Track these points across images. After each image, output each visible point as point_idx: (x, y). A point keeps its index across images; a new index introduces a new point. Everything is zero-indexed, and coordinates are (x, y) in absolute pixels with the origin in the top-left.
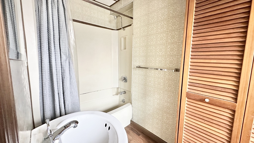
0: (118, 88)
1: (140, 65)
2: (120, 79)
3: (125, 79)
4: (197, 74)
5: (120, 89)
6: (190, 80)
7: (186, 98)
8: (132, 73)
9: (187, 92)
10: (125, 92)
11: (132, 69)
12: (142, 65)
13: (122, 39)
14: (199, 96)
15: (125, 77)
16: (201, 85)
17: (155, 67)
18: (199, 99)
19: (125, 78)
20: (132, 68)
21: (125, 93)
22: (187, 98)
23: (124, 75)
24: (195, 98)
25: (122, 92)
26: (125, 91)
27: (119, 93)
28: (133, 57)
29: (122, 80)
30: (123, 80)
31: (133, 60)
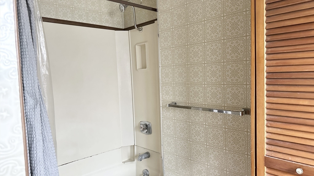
0: (134, 146)
1: (175, 101)
2: (136, 129)
3: (147, 128)
4: (280, 123)
5: (137, 148)
6: (268, 134)
7: (265, 168)
8: (161, 116)
9: (265, 156)
10: (148, 155)
11: (161, 108)
12: (180, 101)
13: (138, 48)
14: (285, 164)
15: (147, 123)
16: (288, 143)
17: (205, 105)
18: (286, 170)
19: (147, 126)
20: (161, 106)
21: (149, 157)
22: (267, 167)
23: (144, 120)
24: (280, 168)
25: (142, 156)
26: (147, 153)
27: (136, 156)
28: (161, 85)
29: (141, 129)
30: (144, 129)
31: (161, 91)
